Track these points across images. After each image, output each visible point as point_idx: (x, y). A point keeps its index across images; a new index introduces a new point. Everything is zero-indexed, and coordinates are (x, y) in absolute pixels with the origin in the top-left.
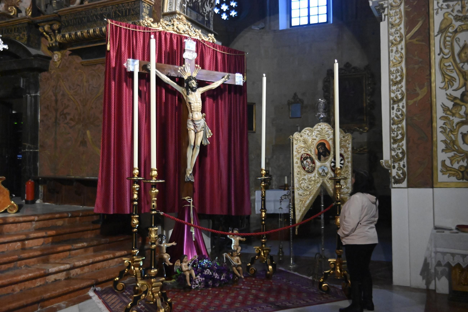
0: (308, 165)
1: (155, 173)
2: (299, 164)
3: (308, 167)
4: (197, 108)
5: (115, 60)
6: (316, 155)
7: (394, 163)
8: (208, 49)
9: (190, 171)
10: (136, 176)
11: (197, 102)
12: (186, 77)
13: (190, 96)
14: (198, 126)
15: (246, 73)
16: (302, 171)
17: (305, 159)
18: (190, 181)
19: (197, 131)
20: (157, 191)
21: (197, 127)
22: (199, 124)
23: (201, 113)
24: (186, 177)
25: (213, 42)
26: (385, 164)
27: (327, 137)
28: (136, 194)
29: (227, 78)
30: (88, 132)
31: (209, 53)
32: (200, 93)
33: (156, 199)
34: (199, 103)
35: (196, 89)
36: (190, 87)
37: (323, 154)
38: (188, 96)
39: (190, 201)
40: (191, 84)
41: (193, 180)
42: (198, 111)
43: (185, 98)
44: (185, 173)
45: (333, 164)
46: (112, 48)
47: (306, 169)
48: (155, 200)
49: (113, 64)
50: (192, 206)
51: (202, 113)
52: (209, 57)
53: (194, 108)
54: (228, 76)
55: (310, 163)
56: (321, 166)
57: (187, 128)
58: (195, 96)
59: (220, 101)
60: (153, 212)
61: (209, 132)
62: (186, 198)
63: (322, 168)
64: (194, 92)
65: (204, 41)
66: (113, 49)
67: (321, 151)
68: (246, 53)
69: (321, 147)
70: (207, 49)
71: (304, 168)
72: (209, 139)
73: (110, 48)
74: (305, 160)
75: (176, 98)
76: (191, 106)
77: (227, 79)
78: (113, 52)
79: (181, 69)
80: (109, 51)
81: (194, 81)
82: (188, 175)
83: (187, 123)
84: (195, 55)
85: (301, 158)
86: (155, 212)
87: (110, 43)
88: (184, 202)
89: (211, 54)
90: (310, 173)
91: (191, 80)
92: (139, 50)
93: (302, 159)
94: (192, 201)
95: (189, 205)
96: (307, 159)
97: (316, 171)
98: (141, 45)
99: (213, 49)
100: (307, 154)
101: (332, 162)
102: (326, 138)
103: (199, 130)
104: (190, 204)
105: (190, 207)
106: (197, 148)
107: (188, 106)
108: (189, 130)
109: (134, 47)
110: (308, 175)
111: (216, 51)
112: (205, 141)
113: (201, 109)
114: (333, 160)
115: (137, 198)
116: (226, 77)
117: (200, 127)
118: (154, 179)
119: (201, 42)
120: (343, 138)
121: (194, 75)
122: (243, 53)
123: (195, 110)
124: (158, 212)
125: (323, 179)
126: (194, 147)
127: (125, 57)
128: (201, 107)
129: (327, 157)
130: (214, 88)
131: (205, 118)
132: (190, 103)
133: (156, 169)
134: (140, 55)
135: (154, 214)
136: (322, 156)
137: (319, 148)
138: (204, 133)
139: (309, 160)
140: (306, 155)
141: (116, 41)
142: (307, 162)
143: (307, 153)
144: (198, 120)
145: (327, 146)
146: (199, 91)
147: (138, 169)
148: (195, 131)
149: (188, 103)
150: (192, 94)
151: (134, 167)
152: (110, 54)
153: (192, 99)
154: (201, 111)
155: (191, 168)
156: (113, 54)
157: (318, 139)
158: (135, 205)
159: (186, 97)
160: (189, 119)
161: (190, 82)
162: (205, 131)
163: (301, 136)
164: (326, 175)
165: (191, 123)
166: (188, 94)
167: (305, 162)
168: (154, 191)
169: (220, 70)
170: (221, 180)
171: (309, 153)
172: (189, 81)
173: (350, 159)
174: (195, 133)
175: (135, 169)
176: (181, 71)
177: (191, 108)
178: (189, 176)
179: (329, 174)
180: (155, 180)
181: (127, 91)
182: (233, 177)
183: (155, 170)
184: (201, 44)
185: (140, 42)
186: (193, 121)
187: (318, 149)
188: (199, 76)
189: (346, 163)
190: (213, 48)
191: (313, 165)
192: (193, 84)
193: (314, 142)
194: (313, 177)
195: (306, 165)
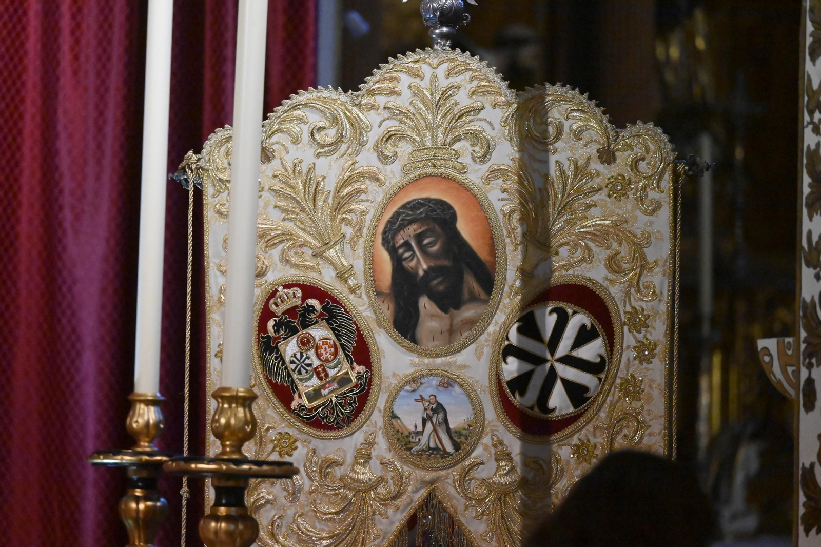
0: (320, 373)
3: (315, 382)
6: (379, 294)
7: (810, 366)
17: (296, 322)
26: (784, 371)
27: (466, 160)
37: (438, 284)
45: (512, 367)
47: (297, 402)
55: (327, 353)
56: (416, 380)
63: (427, 392)
67: (421, 265)
69: (419, 238)
71: (283, 393)
74: (294, 331)
85: (266, 314)
90: (331, 428)
93: (271, 324)
96: (305, 326)
97: (376, 417)
100: (309, 291)
101: (510, 351)
102: (463, 170)
110: (316, 443)
114: (514, 337)
120: (596, 166)
125: (429, 476)
129: (468, 312)
136: (425, 304)
137: (407, 245)
139: (319, 332)
140: (294, 298)
142: (305, 343)
143: (312, 278)
145: (464, 227)
157: (393, 174)
164: (457, 446)
167: (290, 348)
171: (327, 278)
173: (658, 332)
179: (486, 440)
187: (393, 251)
189: (629, 354)
191: (361, 369)
193: (363, 197)
194: (349, 459)
195: (300, 373)
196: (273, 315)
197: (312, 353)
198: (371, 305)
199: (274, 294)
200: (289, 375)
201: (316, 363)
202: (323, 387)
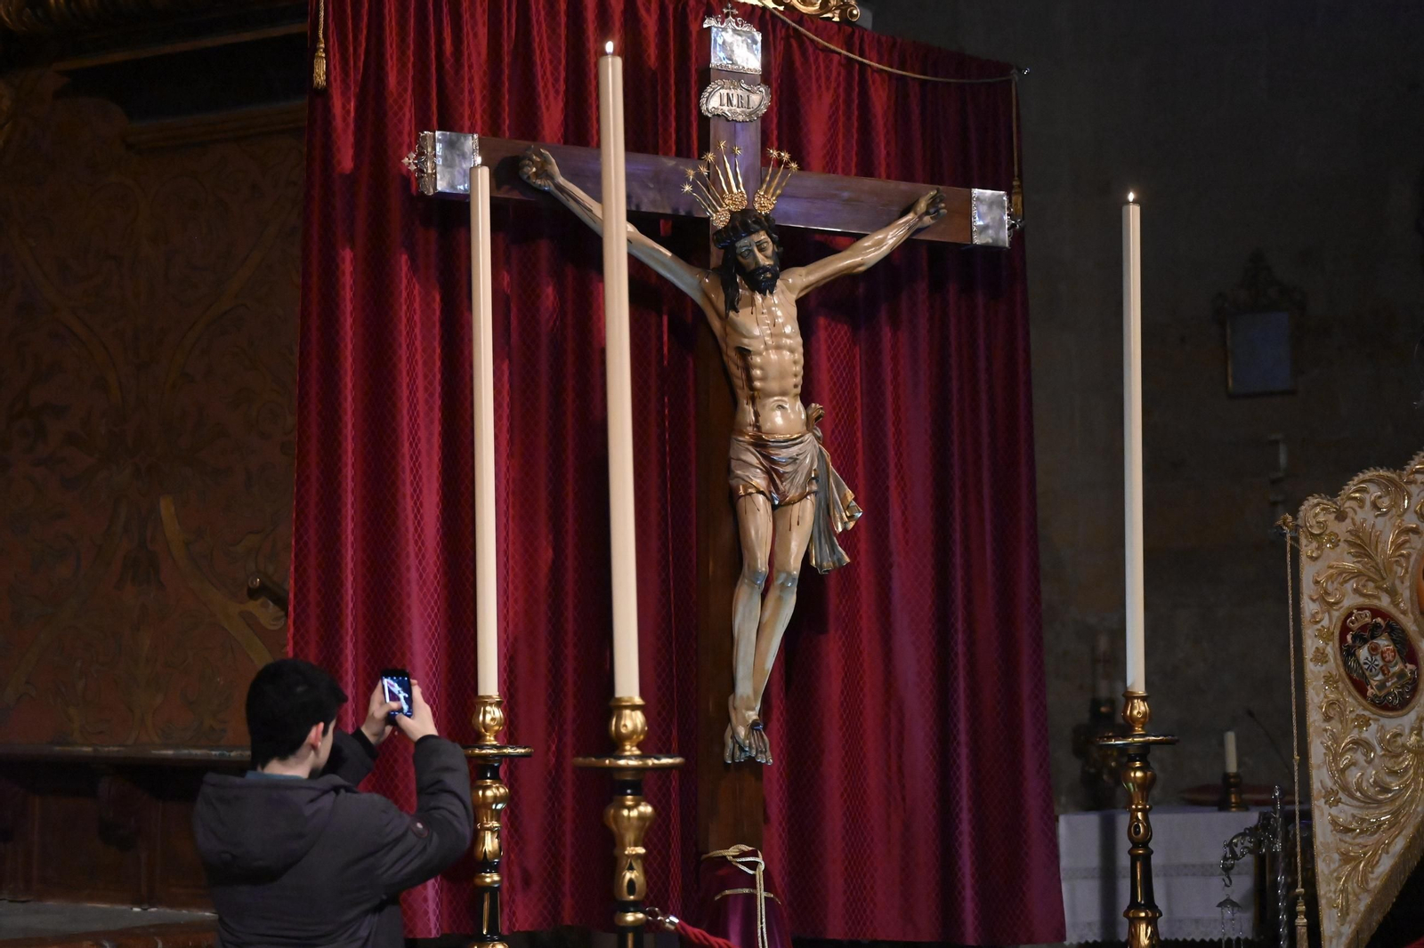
0: (1383, 671)
1: (633, 721)
2: (1333, 664)
3: (1380, 677)
4: (782, 375)
5: (351, 139)
8: (822, 56)
9: (753, 709)
10: (490, 739)
11: (778, 348)
12: (720, 219)
13: (743, 317)
14: (789, 469)
15: (1020, 176)
16: (1350, 699)
17: (1366, 635)
18: (751, 760)
19: (783, 495)
20: (646, 809)
21: (781, 476)
22: (794, 460)
23: (799, 403)
24: (730, 742)
25: (846, 20)
28: (491, 829)
29: (927, 213)
30: (166, 508)
31: (828, 79)
32: (793, 297)
33: (641, 850)
34: (792, 351)
35: (776, 277)
36: (741, 269)
38: (732, 314)
39: (753, 865)
40: (751, 251)
41: (766, 759)
42: (784, 393)
43: (716, 324)
44: (725, 719)
46: (337, 73)
47: (1370, 692)
48: (638, 856)
49: (346, 160)
50: (761, 894)
51: (806, 404)
52: (828, 98)
53: (763, 379)
54: (933, 202)
55: (1389, 657)
57: (733, 482)
58: (770, 312)
59: (887, 333)
60: (630, 917)
61: (843, 499)
62: (731, 852)
64: (763, 292)
65: (801, 18)
66: (344, 81)
68: (1020, 71)
70: (816, 59)
71: (1360, 686)
72: (847, 538)
73: (327, 73)
74: (1365, 641)
75: (660, 325)
76: (747, 368)
77: (927, 220)
78: (343, 94)
79: (699, 175)
80: (324, 93)
81: (763, 236)
82: (742, 732)
83: (732, 454)
84: (759, 99)
85: (1345, 630)
86: (640, 916)
87: (326, 50)
88: (721, 872)
89: (838, 85)
90: (1393, 709)
91: (750, 232)
92: (471, 80)
93: (1349, 637)
94: (762, 867)
95: (746, 891)
96: (1373, 637)
98: (479, 54)
99: (847, 57)
100: (1376, 612)
103: (793, 494)
104: (751, 881)
105: (753, 897)
106: (783, 587)
107: (733, 368)
108: (741, 491)
109: (447, 66)
110: (1384, 721)
111: (861, 64)
112: (826, 549)
113: (799, 380)
115: (496, 855)
116: (922, 206)
117: (800, 479)
118: (631, 749)
119: (784, 22)
121: (765, 203)
122: (1003, 69)
123: (773, 385)
124: (655, 915)
126: (769, 581)
127: (400, 121)
128: (799, 369)
130: (861, 269)
131: (821, 425)
132: (744, 353)
133: (638, 701)
134: (477, 104)
135: (637, 928)
138: (818, 507)
139: (1384, 642)
140: (1366, 618)
141: (356, 38)
142: (1374, 650)
143: (1375, 603)
144: (791, 443)
146: (790, 288)
147: (498, 704)
148: (771, 500)
149: (732, 353)
150: (752, 303)
151: (481, 692)
152: (328, 109)
153: (757, 332)
154: (799, 390)
155: (755, 692)
156: (344, 107)
158: (489, 888)
159: (724, 319)
160: (742, 433)
161: (743, 244)
162: (822, 495)
163: (1341, 516)
165: (751, 458)
166: (732, 305)
167: (1363, 653)
168: (634, 813)
169: (883, 169)
170: (900, 756)
171: (1384, 602)
172: (741, 238)
174: (774, 508)
175: (485, 704)
176: (695, 188)
177: (750, 379)
178: (747, 737)
180: (637, 757)
181: (416, 292)
182: (963, 738)
183: (634, 708)
184: (781, 33)
185: (475, 35)
186: (761, 445)
188: (791, 207)
190: (844, 52)
191: (1410, 666)
192: (761, 250)
193: (1408, 545)
194: (1407, 731)
195: (1371, 671)
196: (1349, 630)
197: (1378, 657)
198: (1416, 621)
199: (1350, 614)
200: (1363, 673)
201: (1381, 664)
202: (1387, 680)
